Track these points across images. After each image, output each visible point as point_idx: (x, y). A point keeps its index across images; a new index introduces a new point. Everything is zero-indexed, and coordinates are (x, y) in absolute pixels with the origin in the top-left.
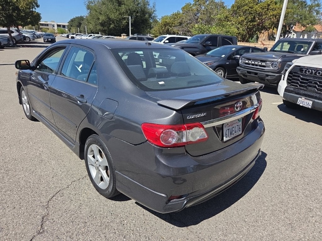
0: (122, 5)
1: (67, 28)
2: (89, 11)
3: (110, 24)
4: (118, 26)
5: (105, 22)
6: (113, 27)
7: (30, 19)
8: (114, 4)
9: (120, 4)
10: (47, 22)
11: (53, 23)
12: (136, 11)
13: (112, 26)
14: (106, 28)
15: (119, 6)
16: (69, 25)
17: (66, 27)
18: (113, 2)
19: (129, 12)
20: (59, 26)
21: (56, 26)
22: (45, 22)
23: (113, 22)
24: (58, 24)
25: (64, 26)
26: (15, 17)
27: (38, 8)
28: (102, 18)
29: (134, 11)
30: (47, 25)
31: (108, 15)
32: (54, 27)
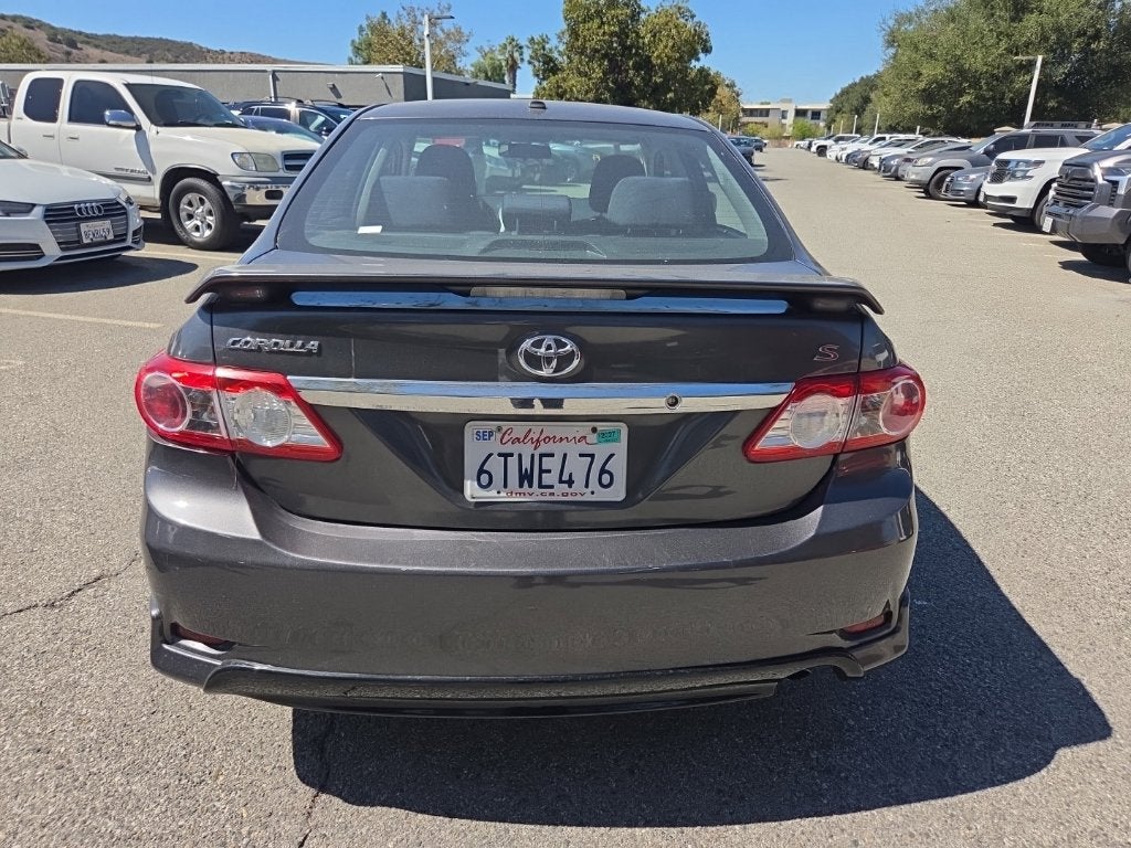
0: (1027, 16)
1: (824, 120)
2: (892, 51)
3: (961, 93)
4: (993, 98)
5: (941, 86)
6: (969, 102)
7: (675, 91)
8: (993, 15)
9: (1019, 10)
10: (769, 103)
11: (783, 107)
12: (1091, 31)
13: (965, 99)
14: (938, 108)
15: (1013, 20)
16: (831, 109)
17: (823, 116)
18: (993, 7)
19: (1053, 37)
20: (800, 113)
21: (791, 115)
22: (762, 104)
23: (975, 84)
24: (800, 107)
25: (816, 114)
26: (636, 87)
27: (709, 55)
28: (931, 71)
29: (1082, 33)
30: (764, 113)
31: (958, 59)
32: (784, 117)
